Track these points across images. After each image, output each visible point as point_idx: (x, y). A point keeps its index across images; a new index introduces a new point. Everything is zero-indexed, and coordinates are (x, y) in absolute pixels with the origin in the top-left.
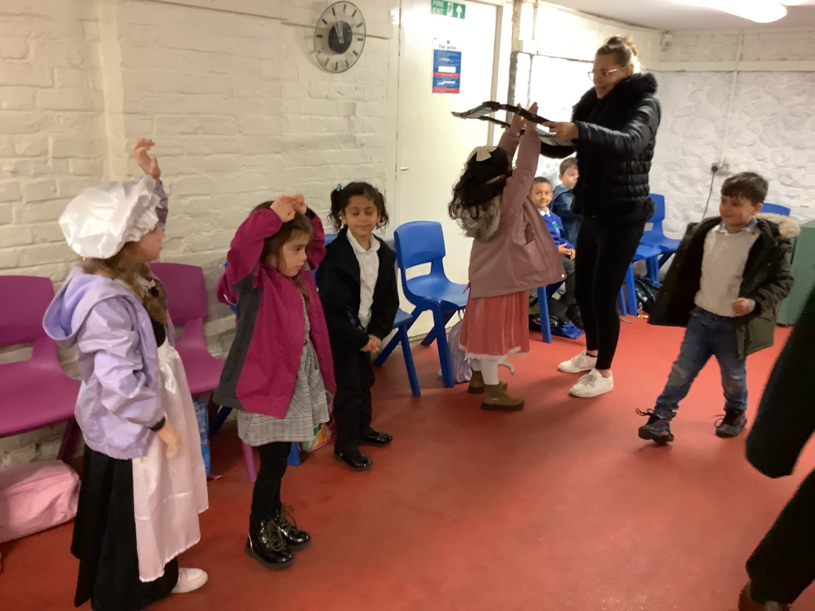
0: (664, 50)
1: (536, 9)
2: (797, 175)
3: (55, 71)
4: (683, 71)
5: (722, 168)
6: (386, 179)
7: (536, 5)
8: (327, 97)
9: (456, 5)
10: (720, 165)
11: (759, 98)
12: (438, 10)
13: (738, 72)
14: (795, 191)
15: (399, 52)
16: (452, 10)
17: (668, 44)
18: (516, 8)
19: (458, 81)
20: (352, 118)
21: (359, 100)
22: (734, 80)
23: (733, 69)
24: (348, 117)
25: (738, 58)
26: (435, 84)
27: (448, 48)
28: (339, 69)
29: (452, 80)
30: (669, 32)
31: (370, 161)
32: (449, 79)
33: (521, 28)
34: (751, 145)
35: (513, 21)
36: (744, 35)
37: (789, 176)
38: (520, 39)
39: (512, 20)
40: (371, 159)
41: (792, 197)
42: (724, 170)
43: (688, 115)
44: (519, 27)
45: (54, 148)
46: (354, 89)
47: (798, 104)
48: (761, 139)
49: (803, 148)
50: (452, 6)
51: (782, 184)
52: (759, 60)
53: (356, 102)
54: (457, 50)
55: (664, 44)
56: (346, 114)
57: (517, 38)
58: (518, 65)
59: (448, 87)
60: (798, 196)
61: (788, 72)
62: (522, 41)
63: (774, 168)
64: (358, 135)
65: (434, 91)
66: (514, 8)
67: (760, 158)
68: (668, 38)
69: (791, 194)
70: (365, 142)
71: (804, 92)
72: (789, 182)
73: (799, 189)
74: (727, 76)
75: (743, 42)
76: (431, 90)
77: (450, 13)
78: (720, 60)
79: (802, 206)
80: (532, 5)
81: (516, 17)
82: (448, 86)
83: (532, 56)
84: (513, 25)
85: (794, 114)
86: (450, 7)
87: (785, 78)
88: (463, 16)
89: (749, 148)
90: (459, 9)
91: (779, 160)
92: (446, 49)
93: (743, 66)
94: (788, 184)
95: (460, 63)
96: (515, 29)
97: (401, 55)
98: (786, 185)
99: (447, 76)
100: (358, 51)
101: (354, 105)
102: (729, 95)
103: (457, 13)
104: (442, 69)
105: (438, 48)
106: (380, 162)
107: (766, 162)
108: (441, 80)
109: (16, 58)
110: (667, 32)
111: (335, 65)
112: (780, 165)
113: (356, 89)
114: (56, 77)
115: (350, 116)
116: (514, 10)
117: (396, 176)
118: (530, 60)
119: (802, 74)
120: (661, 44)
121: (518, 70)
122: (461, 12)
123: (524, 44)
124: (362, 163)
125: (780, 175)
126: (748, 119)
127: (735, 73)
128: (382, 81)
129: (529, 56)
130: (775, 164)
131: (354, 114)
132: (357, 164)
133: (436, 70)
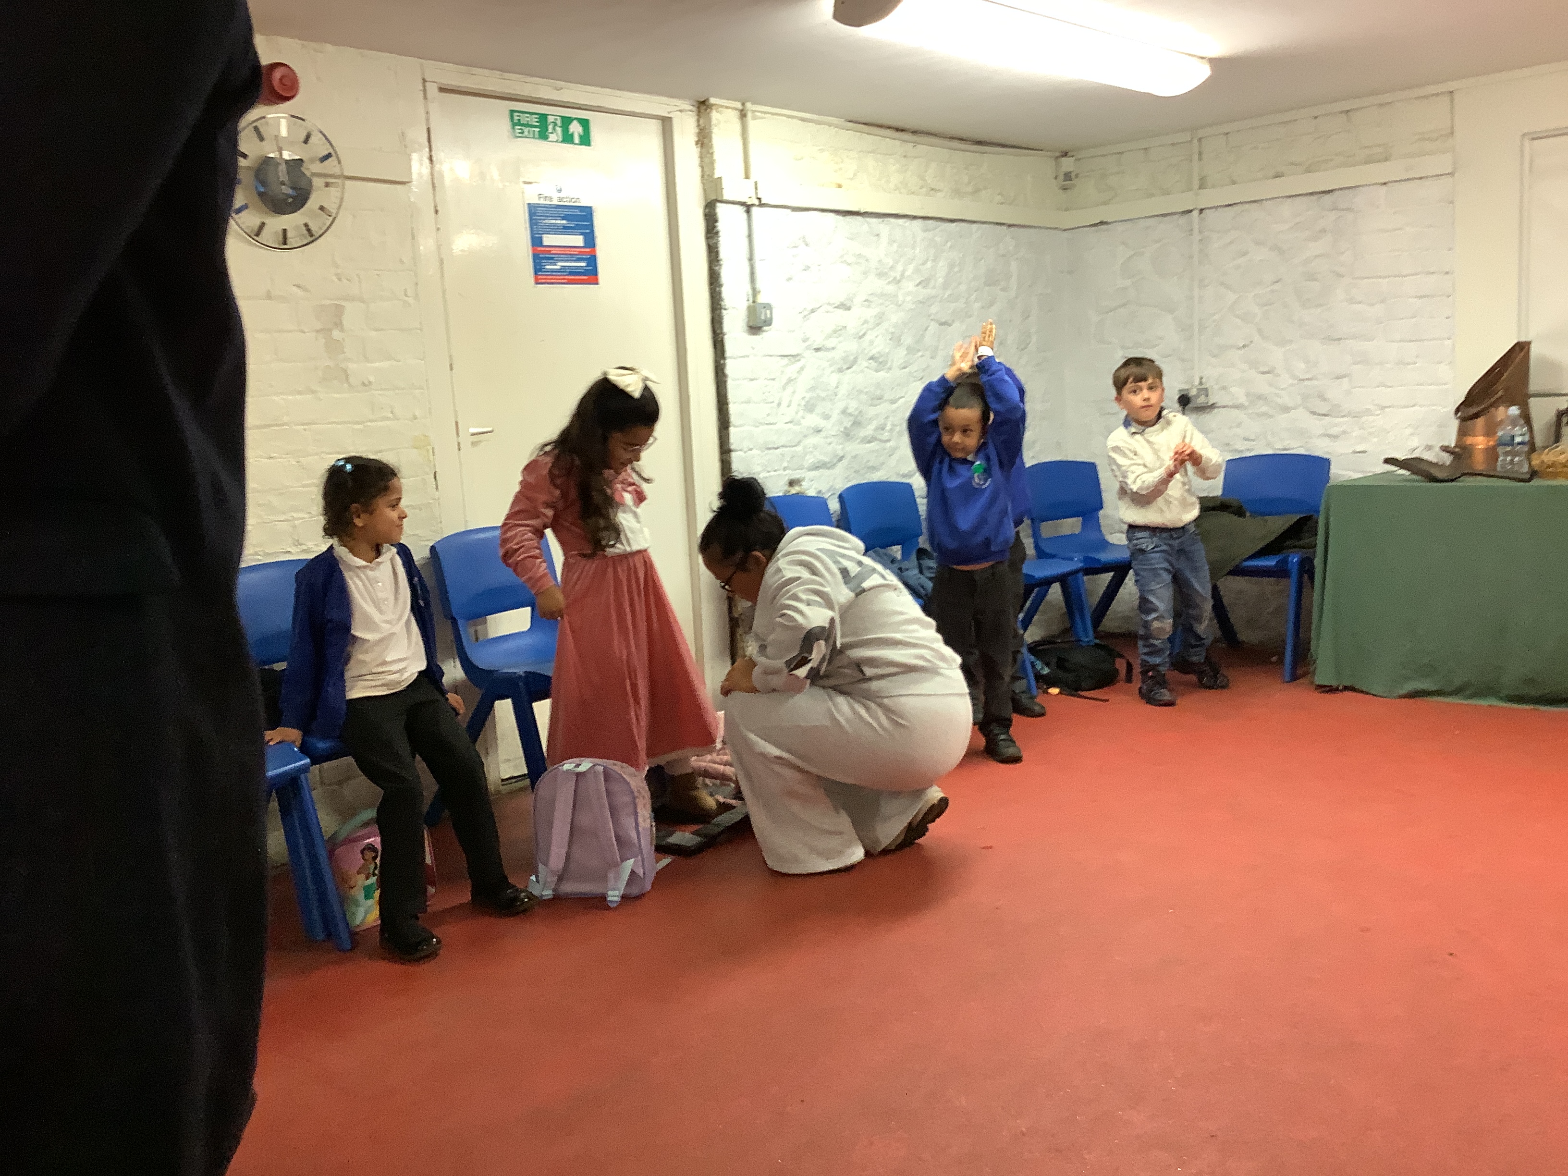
0: (1065, 189)
1: (744, 119)
2: (1336, 392)
4: (1102, 223)
5: (1197, 396)
6: (433, 452)
7: (743, 113)
8: (269, 296)
9: (566, 121)
10: (1193, 392)
11: (1245, 254)
12: (526, 130)
13: (1201, 210)
14: (1338, 424)
15: (435, 207)
16: (559, 130)
17: (1068, 176)
18: (701, 122)
19: (592, 261)
20: (336, 334)
21: (347, 298)
22: (1196, 227)
23: (1191, 208)
24: (325, 331)
25: (1196, 184)
26: (538, 269)
27: (560, 199)
28: (292, 241)
29: (579, 260)
30: (1069, 154)
31: (390, 415)
32: (571, 257)
33: (715, 157)
34: (1244, 346)
35: (699, 145)
36: (1200, 140)
37: (1322, 397)
38: (716, 176)
39: (697, 143)
40: (392, 412)
41: (1335, 437)
42: (1202, 400)
43: (1124, 305)
44: (712, 154)
46: (335, 279)
47: (1316, 256)
48: (1260, 331)
49: (1339, 339)
50: (559, 122)
51: (1314, 413)
52: (1234, 183)
53: (343, 303)
54: (583, 203)
55: (1061, 177)
56: (319, 326)
57: (711, 176)
58: (720, 226)
59: (571, 273)
60: (1344, 432)
61: (1290, 197)
62: (720, 178)
63: (1292, 385)
64: (352, 367)
65: (537, 282)
66: (698, 121)
67: (1266, 369)
68: (1067, 164)
69: (1334, 431)
70: (372, 379)
71: (1323, 231)
72: (1323, 408)
73: (1345, 419)
74: (1183, 220)
75: (1200, 154)
76: (532, 280)
77: (556, 135)
78: (1166, 193)
79: (1355, 452)
80: (737, 113)
81: (704, 139)
82: (573, 272)
83: (748, 208)
84: (701, 153)
85: (1311, 277)
86: (555, 124)
87: (1287, 209)
88: (585, 140)
89: (1242, 352)
90: (576, 129)
91: (1300, 367)
92: (555, 202)
93: (1208, 198)
94: (1323, 412)
95: (591, 227)
96: (706, 160)
97: (440, 213)
98: (1319, 415)
99: (568, 252)
100: (332, 207)
101: (339, 310)
102: (1191, 257)
103: (572, 135)
104: (549, 240)
105: (535, 201)
106: (415, 418)
107: (1278, 375)
108: (552, 260)
110: (1065, 154)
111: (281, 233)
112: (1302, 377)
113: (339, 279)
115: (330, 330)
116: (699, 125)
117: (459, 444)
118: (745, 215)
119: (1314, 198)
120: (1056, 178)
121: (721, 234)
122: (582, 133)
123: (725, 184)
124: (371, 421)
125: (1305, 397)
126: (1231, 297)
127: (1195, 213)
128: (401, 262)
129: (742, 210)
130: (1294, 377)
131: (339, 325)
132: (358, 423)
133: (536, 241)
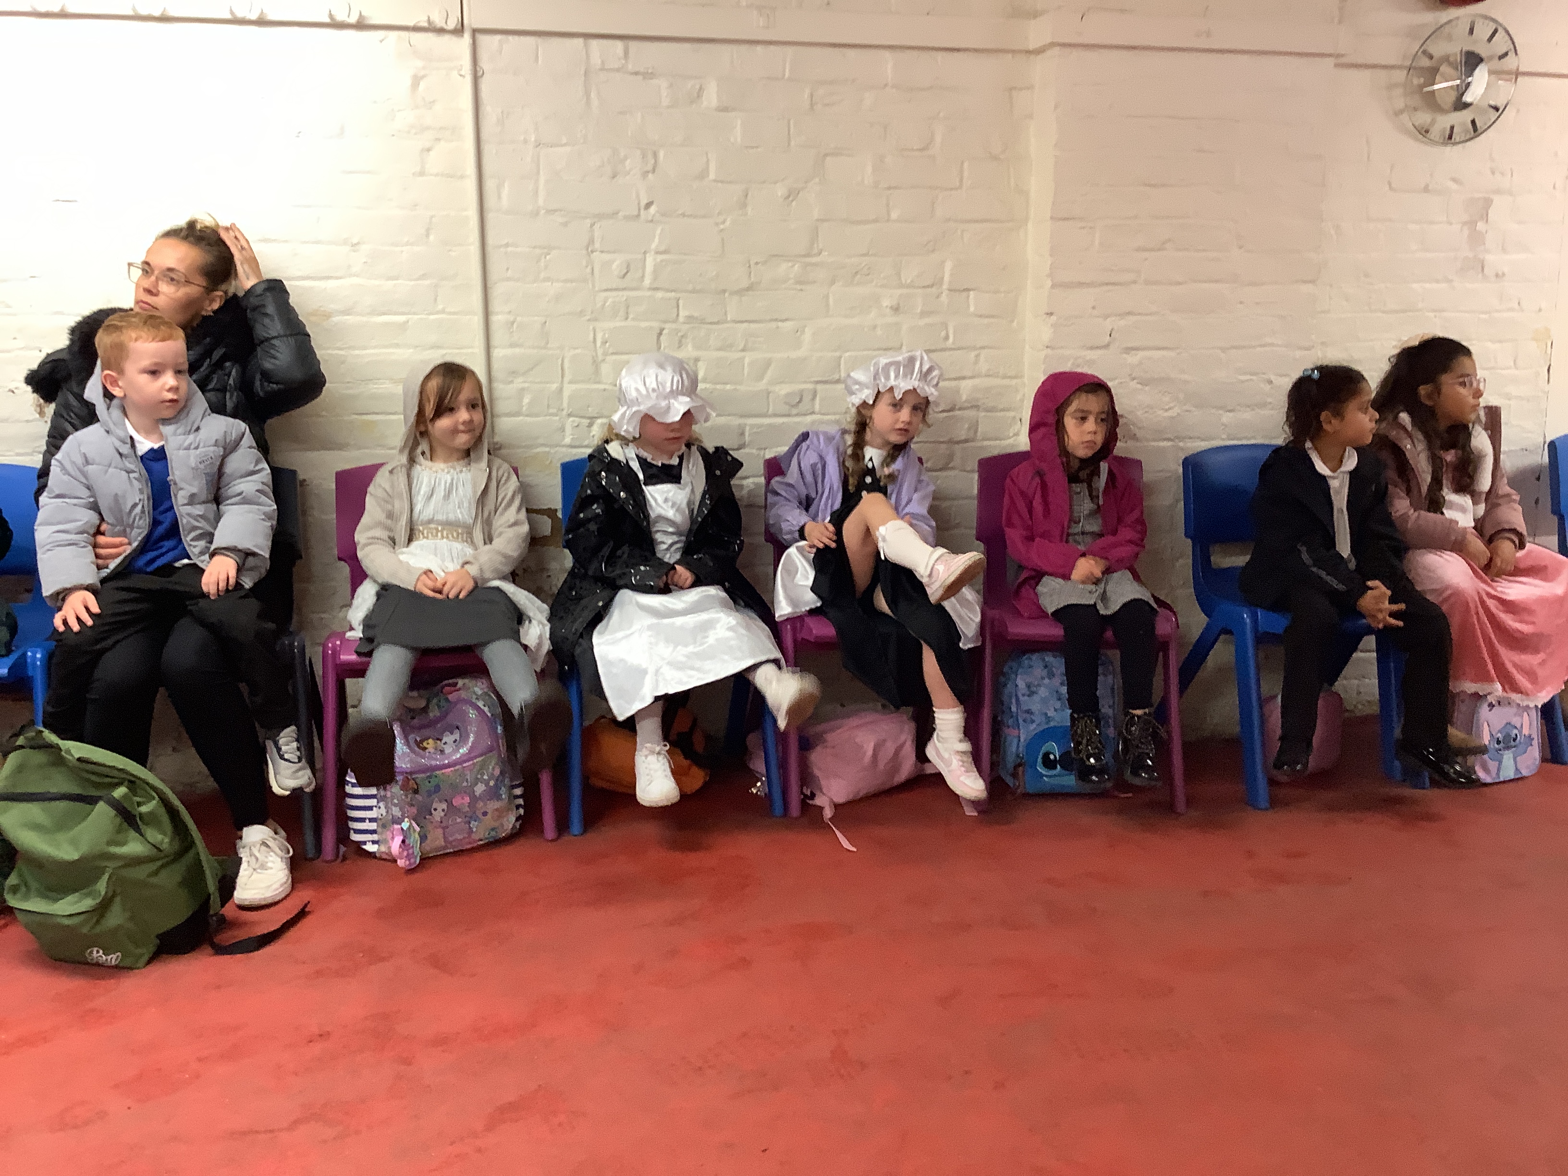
3: (966, 165)
6: (1552, 344)
8: (1426, 189)
20: (1480, 226)
21: (1499, 191)
24: (1471, 223)
28: (1456, 137)
31: (1517, 306)
40: (1519, 304)
45: (951, 275)
46: (1489, 172)
53: (1492, 196)
56: (1467, 219)
64: (1490, 258)
70: (1506, 270)
100: (1500, 103)
101: (1488, 203)
106: (1540, 310)
109: (917, 150)
111: (1448, 130)
113: (1493, 173)
114: (966, 174)
115: (1476, 222)
124: (1497, 311)
131: (1485, 217)
